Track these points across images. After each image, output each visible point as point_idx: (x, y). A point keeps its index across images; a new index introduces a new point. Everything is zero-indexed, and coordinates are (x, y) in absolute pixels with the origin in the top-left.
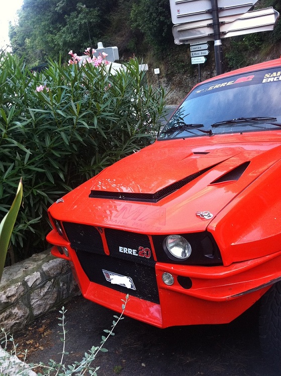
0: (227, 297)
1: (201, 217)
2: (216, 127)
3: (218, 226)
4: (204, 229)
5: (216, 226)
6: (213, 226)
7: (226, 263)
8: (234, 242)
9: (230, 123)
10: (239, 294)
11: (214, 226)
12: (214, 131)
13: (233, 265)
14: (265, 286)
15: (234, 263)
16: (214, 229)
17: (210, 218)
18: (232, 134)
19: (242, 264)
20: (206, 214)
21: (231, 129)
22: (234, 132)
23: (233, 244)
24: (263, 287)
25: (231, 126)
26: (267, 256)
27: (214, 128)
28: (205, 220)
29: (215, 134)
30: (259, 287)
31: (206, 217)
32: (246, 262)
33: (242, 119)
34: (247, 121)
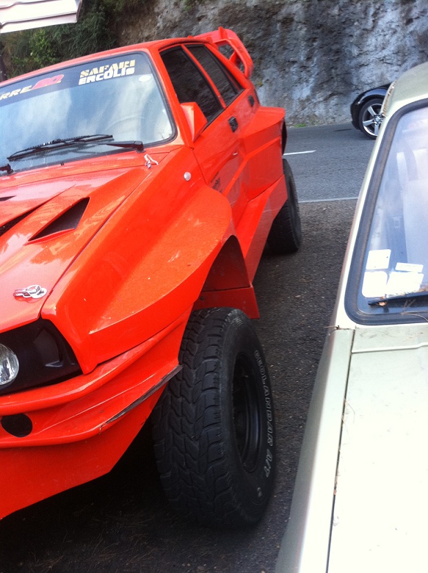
0: (99, 426)
1: (26, 298)
2: (15, 160)
3: (60, 306)
4: (36, 317)
5: (57, 306)
6: (50, 307)
7: (86, 368)
8: (94, 329)
9: (39, 151)
10: (118, 415)
11: (52, 308)
12: (14, 166)
13: (99, 368)
14: (156, 389)
15: (99, 365)
16: (55, 313)
17: (43, 295)
18: (47, 168)
19: (113, 363)
20: (34, 290)
21: (44, 160)
22: (50, 164)
23: (91, 332)
24: (153, 392)
25: (42, 156)
26: (150, 340)
27: (13, 162)
28: (33, 301)
29: (18, 171)
30: (147, 394)
31: (34, 296)
32: (119, 358)
33: (59, 141)
34: (67, 145)
